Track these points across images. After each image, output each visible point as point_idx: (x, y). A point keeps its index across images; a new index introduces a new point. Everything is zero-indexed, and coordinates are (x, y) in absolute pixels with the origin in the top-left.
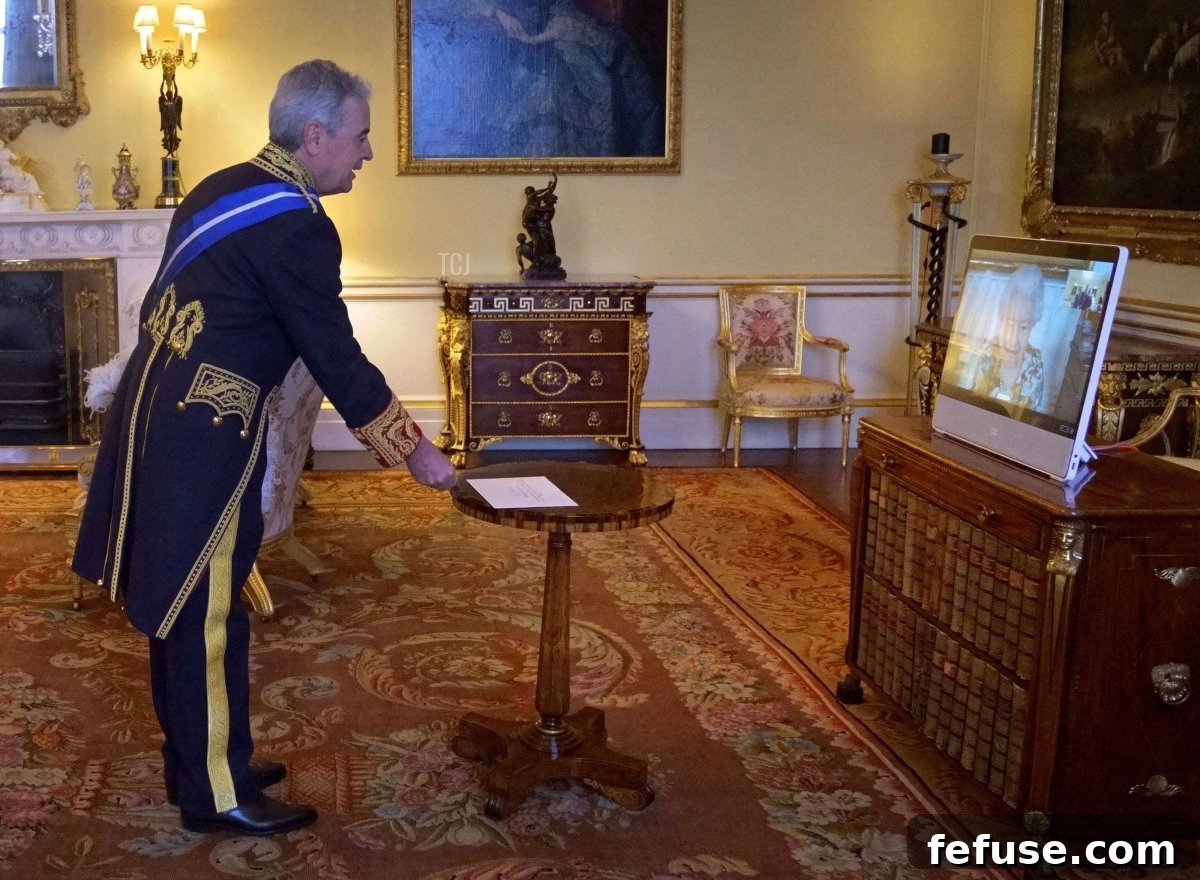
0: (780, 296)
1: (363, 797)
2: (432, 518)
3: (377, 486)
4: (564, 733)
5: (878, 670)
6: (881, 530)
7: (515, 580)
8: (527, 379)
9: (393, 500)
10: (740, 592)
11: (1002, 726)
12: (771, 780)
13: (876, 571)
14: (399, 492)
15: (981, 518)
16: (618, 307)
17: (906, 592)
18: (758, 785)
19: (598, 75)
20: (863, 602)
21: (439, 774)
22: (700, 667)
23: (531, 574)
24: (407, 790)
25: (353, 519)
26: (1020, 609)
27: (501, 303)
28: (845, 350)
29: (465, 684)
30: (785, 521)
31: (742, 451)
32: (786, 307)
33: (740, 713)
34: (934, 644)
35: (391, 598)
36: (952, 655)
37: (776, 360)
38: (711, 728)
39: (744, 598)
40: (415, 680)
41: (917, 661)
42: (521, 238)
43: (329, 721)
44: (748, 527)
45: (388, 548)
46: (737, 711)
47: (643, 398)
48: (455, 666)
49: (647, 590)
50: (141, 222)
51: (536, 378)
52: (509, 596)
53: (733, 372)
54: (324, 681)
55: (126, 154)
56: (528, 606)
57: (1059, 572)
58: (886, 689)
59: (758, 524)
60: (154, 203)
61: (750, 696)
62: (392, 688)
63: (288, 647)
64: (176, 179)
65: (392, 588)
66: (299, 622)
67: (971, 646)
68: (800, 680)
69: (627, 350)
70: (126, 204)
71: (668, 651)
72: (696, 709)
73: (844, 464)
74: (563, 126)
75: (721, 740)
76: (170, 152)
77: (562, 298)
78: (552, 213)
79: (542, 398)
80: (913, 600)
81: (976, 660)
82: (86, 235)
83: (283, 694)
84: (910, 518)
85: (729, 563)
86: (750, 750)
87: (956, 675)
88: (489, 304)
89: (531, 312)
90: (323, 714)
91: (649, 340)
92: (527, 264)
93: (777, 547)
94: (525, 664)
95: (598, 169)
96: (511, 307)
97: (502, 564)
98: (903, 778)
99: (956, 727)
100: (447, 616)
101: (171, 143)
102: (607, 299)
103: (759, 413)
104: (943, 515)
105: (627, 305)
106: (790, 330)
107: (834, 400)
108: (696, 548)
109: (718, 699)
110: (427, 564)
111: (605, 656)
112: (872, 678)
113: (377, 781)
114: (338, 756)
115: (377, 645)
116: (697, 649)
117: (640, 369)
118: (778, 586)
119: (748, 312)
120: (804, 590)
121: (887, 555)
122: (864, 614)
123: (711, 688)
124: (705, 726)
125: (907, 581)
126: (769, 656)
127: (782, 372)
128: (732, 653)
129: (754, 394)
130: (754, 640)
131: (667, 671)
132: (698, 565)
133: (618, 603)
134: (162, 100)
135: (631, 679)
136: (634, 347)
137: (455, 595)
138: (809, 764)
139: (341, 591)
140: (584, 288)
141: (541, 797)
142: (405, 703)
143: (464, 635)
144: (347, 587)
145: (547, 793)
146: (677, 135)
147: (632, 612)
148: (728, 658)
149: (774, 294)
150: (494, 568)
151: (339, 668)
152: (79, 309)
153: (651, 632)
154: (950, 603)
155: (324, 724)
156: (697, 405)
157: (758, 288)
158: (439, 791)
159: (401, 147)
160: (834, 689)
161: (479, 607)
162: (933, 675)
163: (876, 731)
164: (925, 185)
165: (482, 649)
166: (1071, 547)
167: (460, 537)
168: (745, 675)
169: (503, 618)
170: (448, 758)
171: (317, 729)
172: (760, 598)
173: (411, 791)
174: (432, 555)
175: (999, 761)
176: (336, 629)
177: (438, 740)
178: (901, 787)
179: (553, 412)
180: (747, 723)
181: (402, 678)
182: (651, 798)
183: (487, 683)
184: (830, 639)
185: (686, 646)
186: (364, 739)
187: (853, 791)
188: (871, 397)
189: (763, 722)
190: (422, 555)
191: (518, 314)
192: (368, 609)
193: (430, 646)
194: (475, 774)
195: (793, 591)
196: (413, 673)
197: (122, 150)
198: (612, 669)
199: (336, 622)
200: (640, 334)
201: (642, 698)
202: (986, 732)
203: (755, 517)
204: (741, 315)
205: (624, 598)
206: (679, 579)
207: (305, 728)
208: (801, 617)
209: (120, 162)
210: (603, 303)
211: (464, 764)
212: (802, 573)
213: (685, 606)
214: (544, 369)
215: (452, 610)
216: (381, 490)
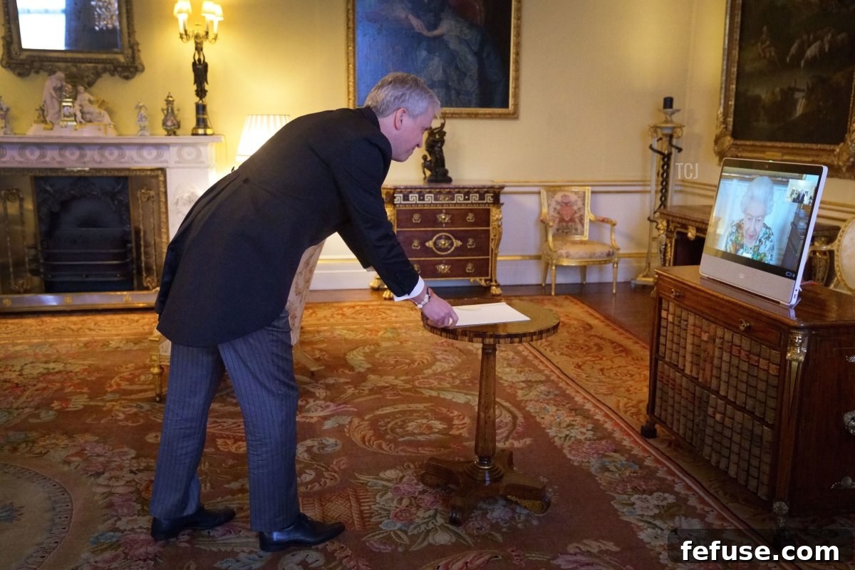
0: (576, 193)
1: (371, 517)
2: (378, 332)
3: (340, 312)
4: (493, 468)
5: (669, 418)
6: (669, 335)
7: (437, 370)
8: (430, 244)
9: (354, 321)
10: (572, 372)
11: (756, 451)
12: (615, 489)
13: (667, 359)
14: (354, 316)
15: (742, 328)
16: (484, 200)
17: (687, 371)
18: (607, 493)
19: (470, 57)
20: (658, 378)
21: (416, 498)
22: (558, 420)
23: (446, 365)
24: (398, 510)
25: (329, 334)
26: (767, 381)
27: (414, 198)
28: (614, 225)
29: (420, 438)
30: (588, 327)
31: (556, 285)
32: (579, 199)
33: (587, 447)
34: (708, 402)
35: (363, 384)
36: (720, 408)
37: (574, 231)
38: (573, 458)
39: (575, 376)
40: (388, 437)
41: (697, 413)
42: (425, 158)
43: (339, 468)
44: (568, 332)
45: (355, 352)
46: (586, 446)
47: (499, 254)
48: (411, 426)
49: (518, 372)
50: (183, 145)
51: (435, 244)
52: (435, 379)
53: (550, 238)
54: (331, 441)
55: (171, 99)
56: (449, 386)
57: (794, 360)
58: (675, 429)
59: (573, 330)
60: (190, 133)
61: (591, 436)
62: (375, 443)
63: (304, 420)
64: (205, 117)
65: (362, 378)
66: (308, 403)
67: (733, 404)
68: (617, 424)
69: (488, 225)
70: (172, 132)
71: (538, 410)
72: (562, 446)
73: (614, 291)
74: (448, 88)
75: (581, 465)
76: (201, 99)
77: (451, 194)
78: (443, 142)
79: (439, 256)
80: (693, 377)
81: (737, 412)
82: (145, 153)
83: (306, 451)
84: (690, 328)
85: (562, 354)
86: (599, 470)
87: (724, 420)
88: (406, 198)
89: (431, 203)
90: (334, 462)
91: (502, 220)
92: (428, 173)
93: (587, 343)
94: (454, 423)
95: (470, 116)
96: (420, 200)
97: (427, 359)
98: (690, 483)
99: (725, 452)
100: (399, 394)
101: (201, 93)
102: (478, 195)
103: (565, 263)
104: (713, 326)
105: (489, 198)
106: (582, 213)
107: (609, 255)
108: (541, 345)
109: (573, 439)
110: (381, 361)
111: (501, 415)
112: (665, 423)
113: (378, 505)
114: (350, 491)
115: (360, 415)
116: (554, 409)
117: (497, 237)
118: (593, 368)
119: (558, 203)
120: (608, 369)
121: (674, 349)
122: (659, 385)
123: (567, 433)
124: (569, 456)
125: (688, 365)
126: (597, 411)
127: (577, 238)
128: (575, 410)
129: (563, 252)
130: (586, 401)
131: (540, 423)
132: (544, 356)
133: (502, 381)
134: (194, 64)
135: (520, 429)
136: (493, 224)
137: (402, 381)
138: (635, 477)
139: (331, 381)
140: (464, 188)
141: (481, 509)
142: (385, 452)
143: (413, 406)
144: (334, 378)
145: (484, 506)
146: (516, 96)
147: (511, 387)
148: (573, 413)
149: (572, 192)
150: (423, 363)
151: (339, 431)
152: (140, 201)
153: (525, 398)
154: (719, 378)
155: (337, 469)
156: (527, 258)
157: (563, 188)
158: (418, 510)
159: (349, 99)
160: (639, 430)
161: (418, 387)
162: (708, 422)
163: (668, 455)
164: (660, 128)
165: (426, 414)
166: (801, 345)
167: (398, 343)
168: (585, 423)
169: (434, 394)
170: (419, 487)
171: (333, 474)
172: (584, 376)
173: (401, 511)
174: (382, 355)
175: (754, 472)
176: (332, 407)
177: (410, 475)
178: (689, 488)
179: (445, 264)
180: (593, 454)
181: (380, 435)
182: (549, 504)
183: (433, 437)
184: (629, 399)
185: (547, 407)
186: (364, 478)
187: (664, 493)
188: (629, 252)
189: (602, 452)
190: (377, 356)
191: (424, 204)
192: (350, 391)
193: (393, 414)
194: (438, 496)
195: (602, 370)
196: (386, 432)
197: (168, 97)
198: (507, 423)
199: (331, 401)
200: (497, 216)
201: (528, 441)
202: (745, 455)
203: (570, 326)
204: (553, 204)
205: (505, 378)
206: (534, 365)
207: (325, 473)
208: (610, 386)
209: (167, 104)
210: (474, 198)
211: (430, 490)
212: (604, 359)
213: (542, 382)
214: (440, 238)
215: (401, 390)
216: (343, 315)
